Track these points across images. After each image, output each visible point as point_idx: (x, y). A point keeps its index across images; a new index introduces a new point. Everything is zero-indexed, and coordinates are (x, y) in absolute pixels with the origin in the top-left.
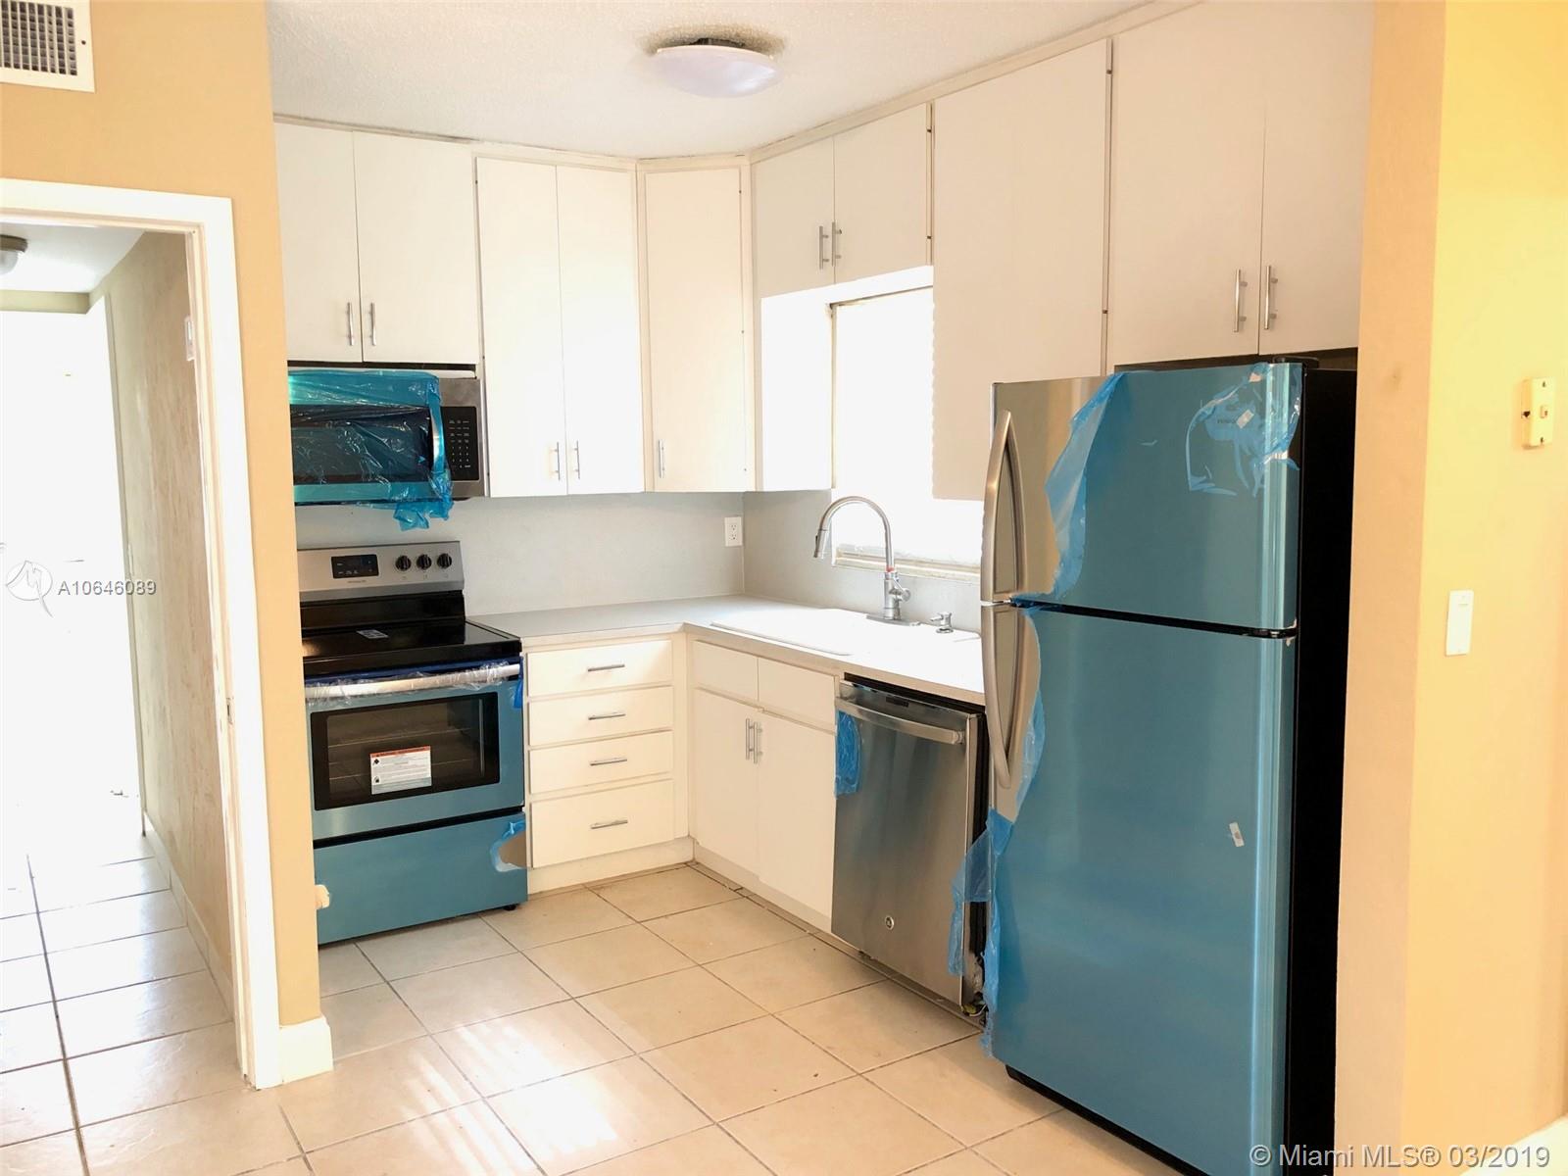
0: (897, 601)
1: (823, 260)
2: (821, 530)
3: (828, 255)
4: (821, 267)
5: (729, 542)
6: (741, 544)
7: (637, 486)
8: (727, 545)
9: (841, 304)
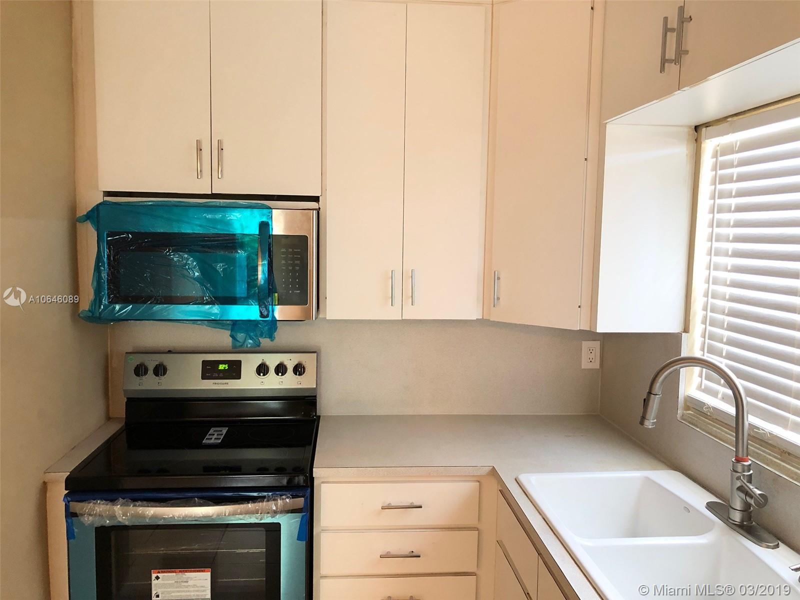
0: (747, 506)
1: (664, 61)
2: (650, 393)
3: (671, 54)
4: (662, 69)
5: (585, 365)
6: (598, 367)
7: (473, 314)
8: (583, 368)
9: (707, 125)
